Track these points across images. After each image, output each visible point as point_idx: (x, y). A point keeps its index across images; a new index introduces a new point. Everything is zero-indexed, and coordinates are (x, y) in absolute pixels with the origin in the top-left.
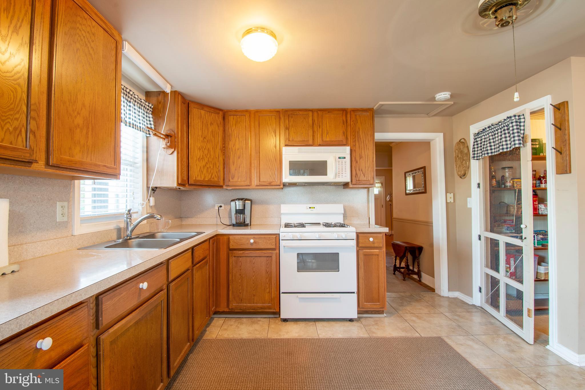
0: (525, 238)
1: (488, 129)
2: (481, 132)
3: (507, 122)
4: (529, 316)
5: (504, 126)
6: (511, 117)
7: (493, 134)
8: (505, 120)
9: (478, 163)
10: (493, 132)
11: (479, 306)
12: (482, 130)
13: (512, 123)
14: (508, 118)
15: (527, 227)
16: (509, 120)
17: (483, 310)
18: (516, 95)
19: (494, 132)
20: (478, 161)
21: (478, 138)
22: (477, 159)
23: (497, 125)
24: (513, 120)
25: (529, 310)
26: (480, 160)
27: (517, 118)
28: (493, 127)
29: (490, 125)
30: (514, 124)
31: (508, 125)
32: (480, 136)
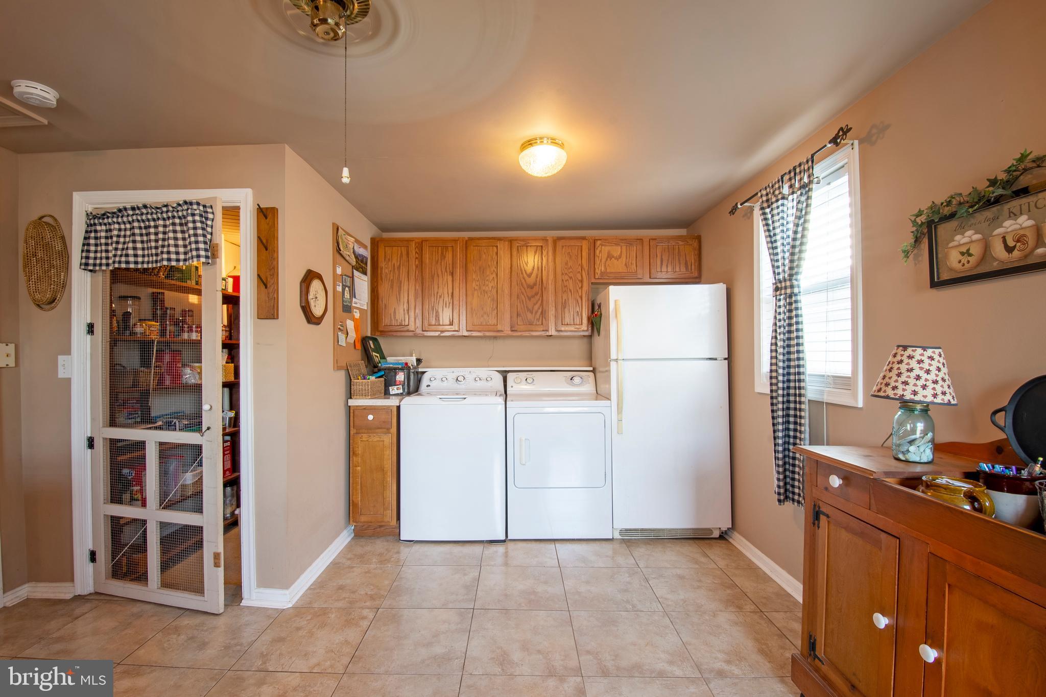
0: (208, 428)
1: (131, 212)
2: (114, 213)
3: (183, 210)
4: (217, 565)
5: (174, 217)
6: (191, 204)
7: (142, 225)
8: (179, 205)
9: (89, 279)
10: (143, 221)
11: (90, 594)
12: (116, 210)
13: (193, 215)
14: (185, 202)
15: (213, 408)
16: (185, 207)
17: (102, 597)
18: (346, 172)
19: (147, 223)
20: (89, 273)
21: (101, 224)
22: (91, 271)
23: (158, 210)
24: (195, 210)
25: (216, 556)
26: (97, 273)
27: (201, 208)
28: (144, 211)
29: (140, 205)
30: (197, 218)
31: (185, 217)
32: (106, 221)
